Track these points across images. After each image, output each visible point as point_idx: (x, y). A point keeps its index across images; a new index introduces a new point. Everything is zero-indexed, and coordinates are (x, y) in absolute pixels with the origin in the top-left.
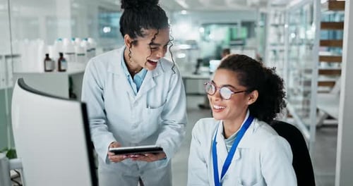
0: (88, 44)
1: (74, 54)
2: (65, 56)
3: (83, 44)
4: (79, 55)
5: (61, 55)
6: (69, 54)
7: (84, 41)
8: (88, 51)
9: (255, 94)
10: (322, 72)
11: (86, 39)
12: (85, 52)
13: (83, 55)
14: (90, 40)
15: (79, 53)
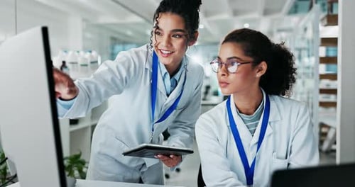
0: (92, 57)
1: (76, 63)
2: (67, 64)
3: (88, 55)
4: (82, 65)
5: (64, 62)
6: (73, 63)
7: (88, 54)
8: (92, 63)
9: (264, 66)
10: (322, 91)
11: (90, 52)
12: (89, 63)
13: (86, 65)
14: (94, 53)
15: (83, 63)
